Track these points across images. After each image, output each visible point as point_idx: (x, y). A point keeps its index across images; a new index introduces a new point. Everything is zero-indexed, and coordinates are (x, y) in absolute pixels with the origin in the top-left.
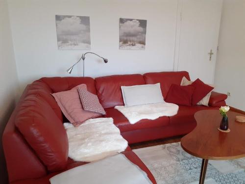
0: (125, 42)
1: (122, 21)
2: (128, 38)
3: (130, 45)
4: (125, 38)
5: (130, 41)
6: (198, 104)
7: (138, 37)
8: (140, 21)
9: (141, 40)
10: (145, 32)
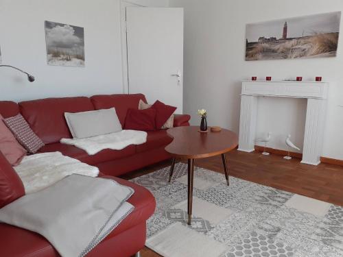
0: (56, 55)
1: (48, 25)
2: (60, 50)
3: (63, 59)
4: (55, 50)
5: (63, 54)
6: (162, 127)
7: (74, 49)
8: (75, 28)
9: (78, 53)
10: (82, 44)
